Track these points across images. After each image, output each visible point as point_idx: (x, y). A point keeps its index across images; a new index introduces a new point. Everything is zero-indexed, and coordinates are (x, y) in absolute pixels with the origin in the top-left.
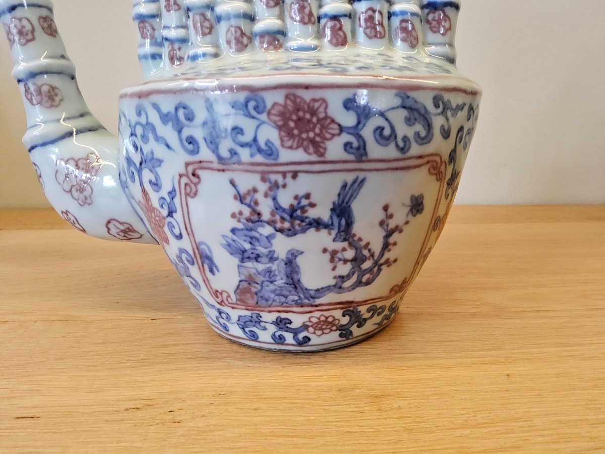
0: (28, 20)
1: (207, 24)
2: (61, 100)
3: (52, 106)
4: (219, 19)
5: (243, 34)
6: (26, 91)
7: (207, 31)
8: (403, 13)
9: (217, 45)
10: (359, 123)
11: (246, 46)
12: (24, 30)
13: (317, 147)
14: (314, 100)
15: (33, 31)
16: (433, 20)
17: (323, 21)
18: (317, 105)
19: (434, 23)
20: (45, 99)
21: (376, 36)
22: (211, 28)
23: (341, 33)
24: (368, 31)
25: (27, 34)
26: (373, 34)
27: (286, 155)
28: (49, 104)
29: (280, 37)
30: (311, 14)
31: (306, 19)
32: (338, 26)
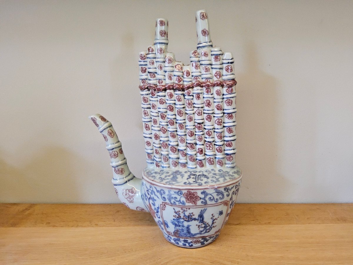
0: (116, 151)
1: (167, 159)
2: (124, 172)
3: (122, 174)
4: (170, 158)
5: (176, 162)
6: (115, 170)
7: (167, 161)
8: (219, 158)
9: (169, 164)
10: (205, 197)
11: (177, 166)
12: (115, 154)
13: (195, 202)
14: (194, 192)
15: (117, 154)
16: (228, 157)
17: (197, 160)
18: (195, 193)
19: (228, 158)
20: (120, 172)
21: (211, 164)
22: (168, 160)
23: (202, 164)
24: (209, 163)
25: (116, 155)
26: (211, 163)
27: (187, 204)
28: (121, 173)
29: (186, 164)
30: (194, 159)
31: (193, 160)
32: (201, 162)
